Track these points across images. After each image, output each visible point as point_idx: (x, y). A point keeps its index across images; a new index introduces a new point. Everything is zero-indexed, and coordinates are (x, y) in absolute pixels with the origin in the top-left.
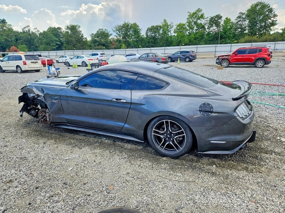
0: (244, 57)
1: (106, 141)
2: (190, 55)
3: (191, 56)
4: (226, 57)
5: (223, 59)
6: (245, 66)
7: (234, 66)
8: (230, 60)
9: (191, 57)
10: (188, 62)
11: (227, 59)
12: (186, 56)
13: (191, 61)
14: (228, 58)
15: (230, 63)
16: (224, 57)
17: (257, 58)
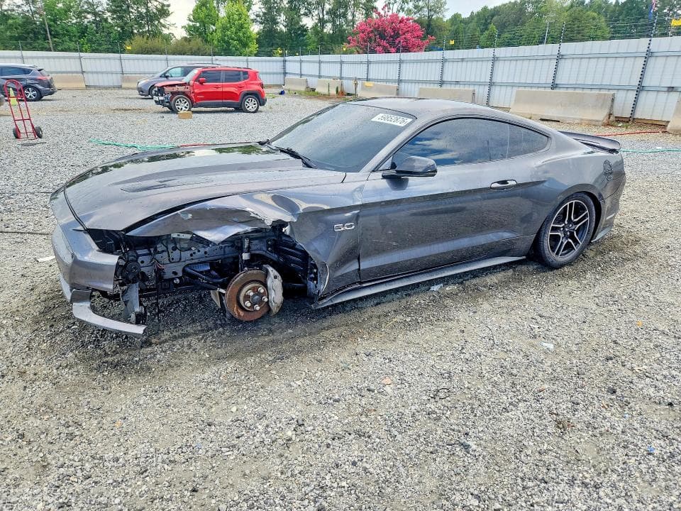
0: (220, 90)
1: (447, 289)
2: (36, 79)
3: (40, 82)
4: (181, 89)
5: (173, 94)
6: (223, 108)
7: (203, 109)
8: (192, 95)
9: (40, 87)
10: (35, 100)
11: (184, 93)
12: (24, 83)
13: (39, 98)
14: (186, 90)
15: (192, 102)
16: (176, 89)
17: (245, 90)
